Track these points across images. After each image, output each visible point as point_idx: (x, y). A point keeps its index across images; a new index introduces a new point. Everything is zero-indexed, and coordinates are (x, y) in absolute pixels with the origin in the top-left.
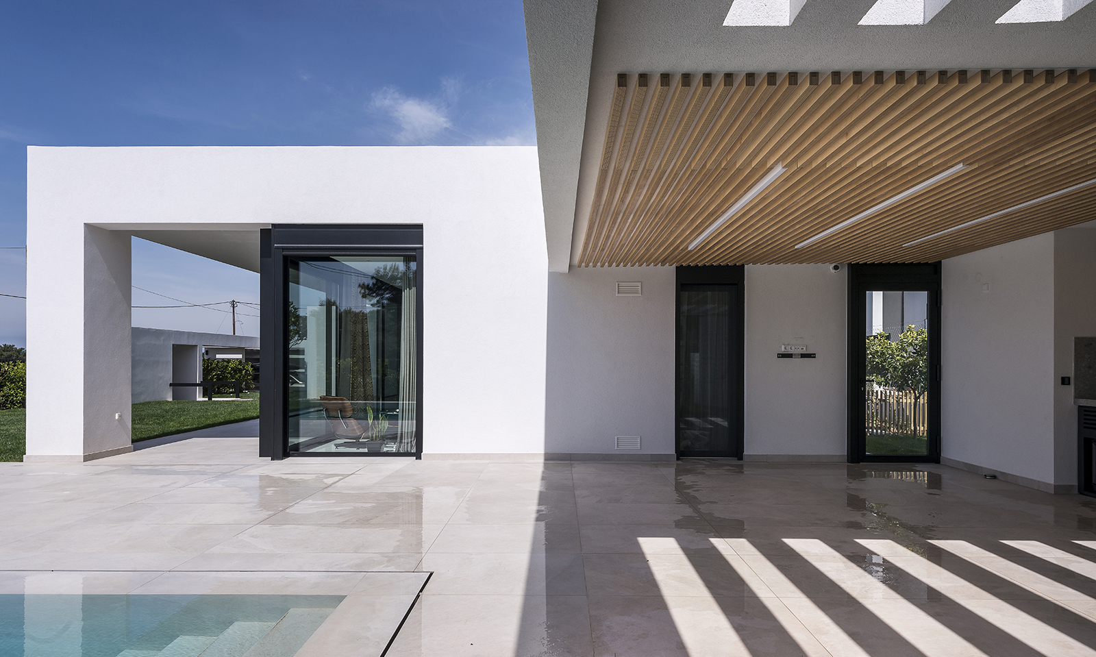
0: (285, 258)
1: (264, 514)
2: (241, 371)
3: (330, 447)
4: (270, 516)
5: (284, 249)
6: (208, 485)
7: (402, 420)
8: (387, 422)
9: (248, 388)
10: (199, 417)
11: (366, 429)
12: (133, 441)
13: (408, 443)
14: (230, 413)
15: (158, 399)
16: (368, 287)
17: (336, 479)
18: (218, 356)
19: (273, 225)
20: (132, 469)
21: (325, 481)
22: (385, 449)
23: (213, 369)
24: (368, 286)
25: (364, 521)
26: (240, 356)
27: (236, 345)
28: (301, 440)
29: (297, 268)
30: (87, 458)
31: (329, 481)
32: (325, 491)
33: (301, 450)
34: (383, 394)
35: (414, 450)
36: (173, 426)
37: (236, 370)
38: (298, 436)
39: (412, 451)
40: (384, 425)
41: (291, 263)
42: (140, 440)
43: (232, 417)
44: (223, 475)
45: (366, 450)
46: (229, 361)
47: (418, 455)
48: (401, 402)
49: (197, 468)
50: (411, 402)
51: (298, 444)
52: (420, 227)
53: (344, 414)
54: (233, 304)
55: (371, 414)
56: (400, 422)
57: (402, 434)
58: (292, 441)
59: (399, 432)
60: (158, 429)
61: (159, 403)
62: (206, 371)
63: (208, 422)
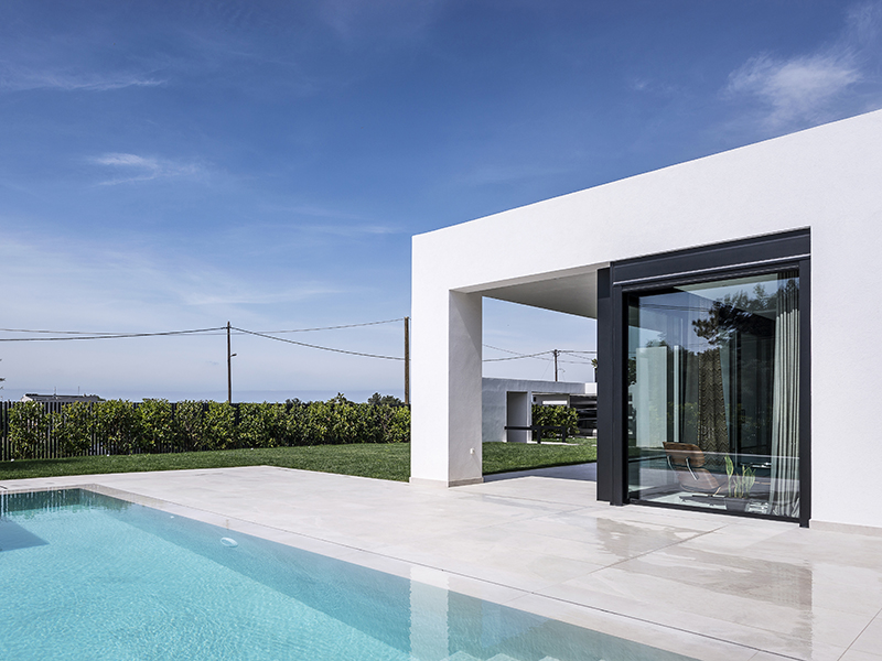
0: (624, 294)
1: (616, 558)
2: (566, 416)
3: (675, 499)
4: (622, 561)
5: (623, 286)
6: (552, 520)
7: (777, 477)
8: (754, 478)
9: (573, 434)
10: (532, 458)
11: (724, 484)
12: (484, 474)
13: (785, 505)
14: (561, 456)
15: (496, 440)
16: (705, 323)
17: (693, 534)
18: (544, 403)
19: (612, 263)
20: (484, 497)
21: (676, 534)
22: (751, 510)
23: (541, 414)
24: (705, 321)
25: (741, 589)
26: (565, 402)
27: (562, 392)
28: (641, 488)
29: (637, 304)
30: (452, 484)
31: (683, 536)
32: (680, 545)
33: (642, 498)
34: (739, 444)
35: (796, 514)
36: (511, 464)
37: (562, 416)
38: (638, 484)
39: (793, 516)
40: (749, 481)
41: (632, 299)
42: (489, 474)
43: (563, 460)
44: (564, 513)
45: (724, 507)
46: (555, 407)
47: (804, 520)
48: (774, 457)
49: (539, 503)
50: (789, 457)
51: (638, 492)
52: (807, 231)
53: (693, 464)
54: (555, 353)
55: (730, 468)
56: (773, 480)
57: (776, 493)
58: (632, 488)
59: (772, 489)
60: (500, 466)
61: (496, 443)
62: (535, 416)
63: (541, 463)
